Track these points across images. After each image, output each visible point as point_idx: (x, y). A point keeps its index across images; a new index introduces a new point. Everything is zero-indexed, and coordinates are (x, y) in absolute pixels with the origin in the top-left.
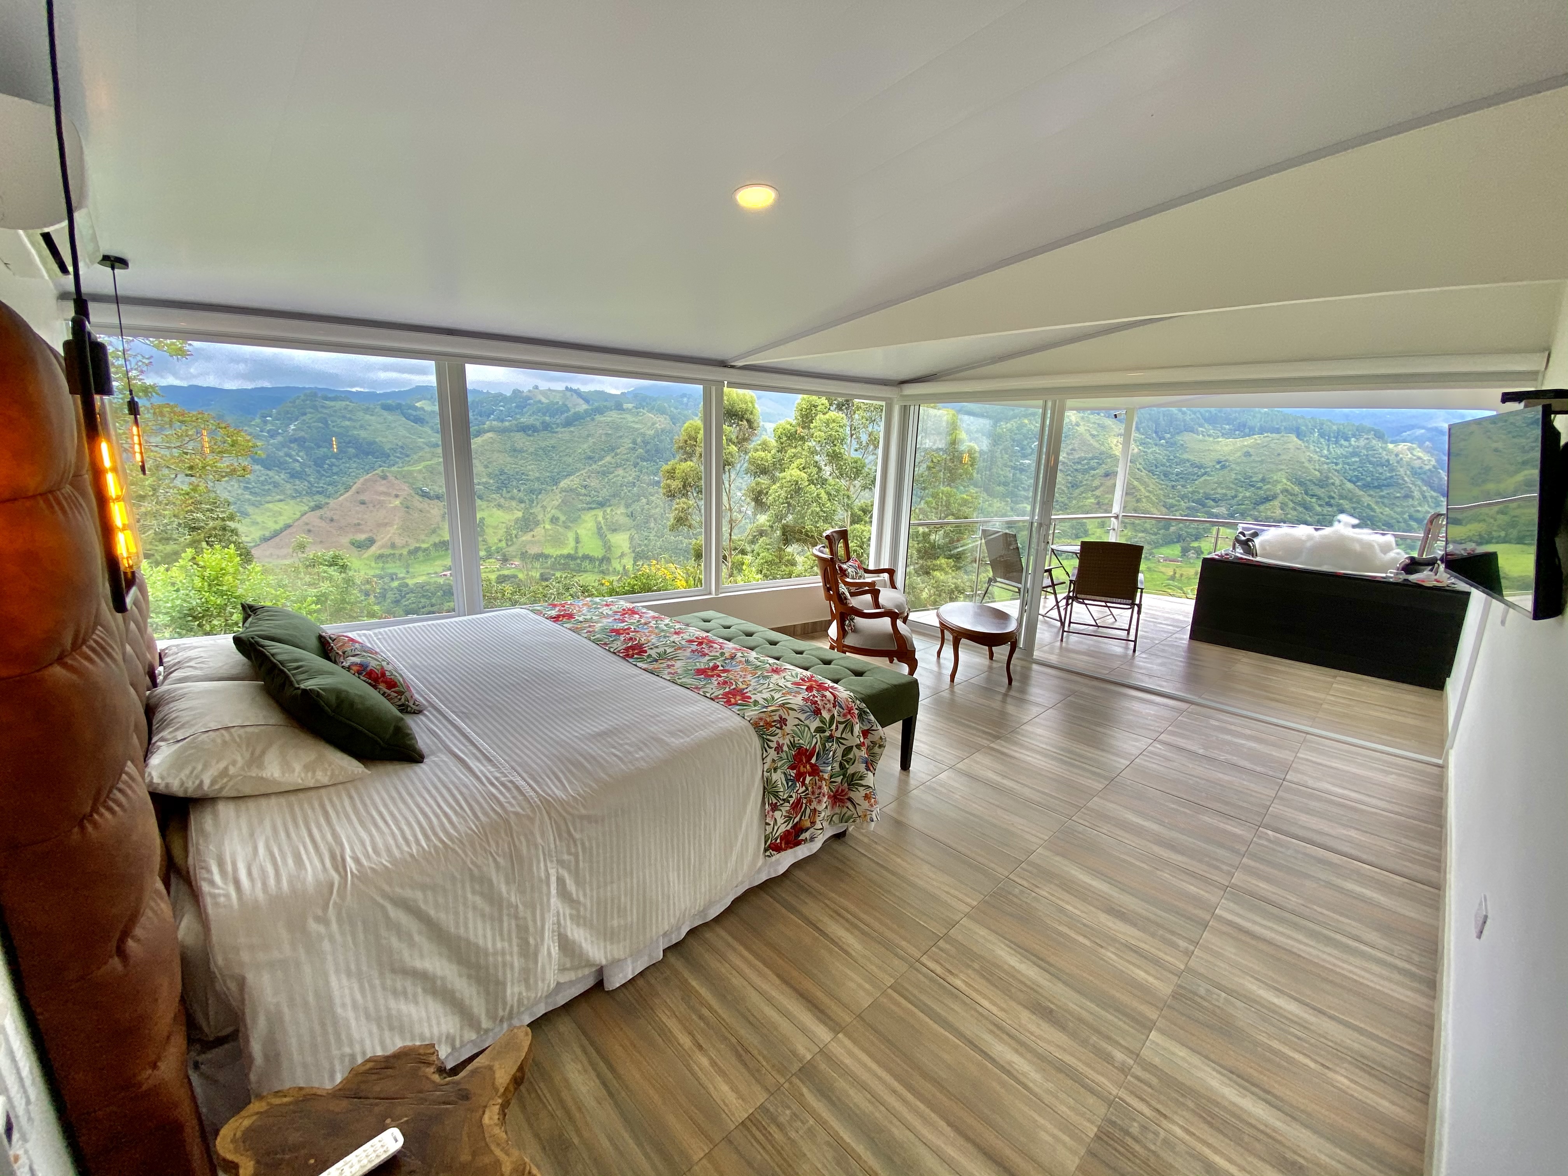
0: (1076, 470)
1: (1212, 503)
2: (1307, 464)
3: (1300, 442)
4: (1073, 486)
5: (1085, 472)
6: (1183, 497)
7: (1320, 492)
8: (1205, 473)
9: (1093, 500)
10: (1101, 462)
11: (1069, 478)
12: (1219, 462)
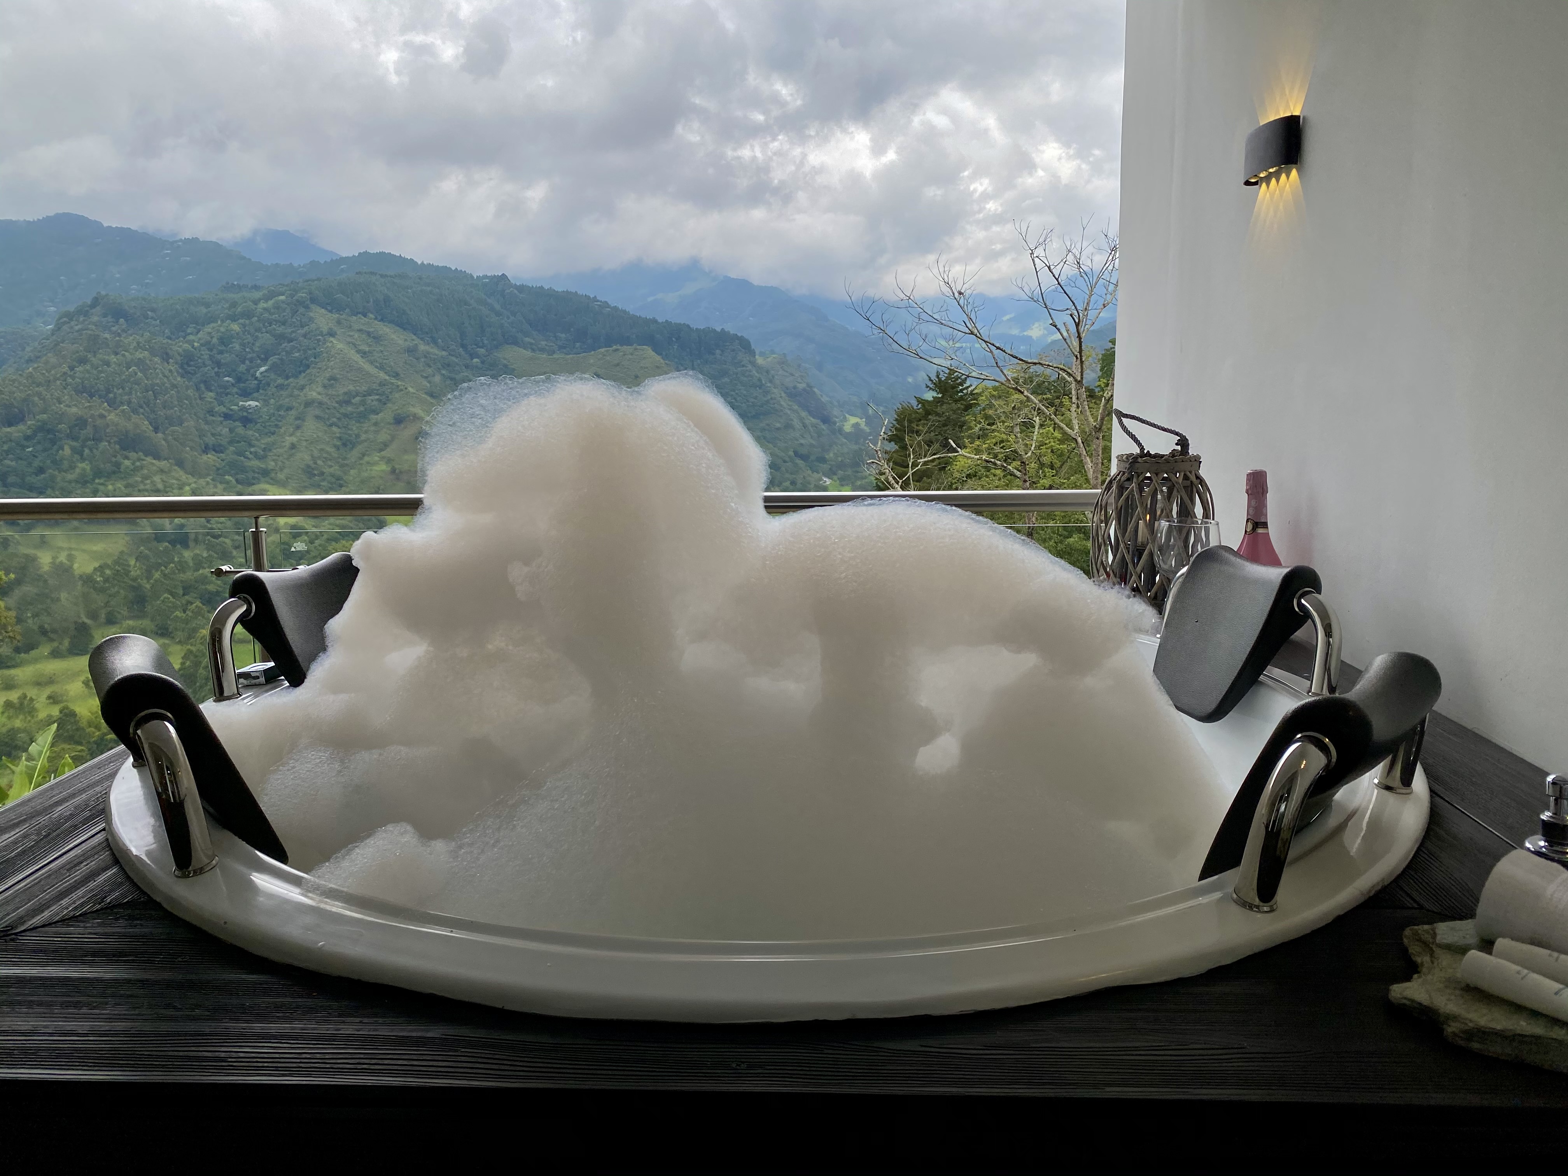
0: (346, 415)
3: (657, 357)
4: (345, 445)
5: (362, 417)
9: (383, 467)
10: (384, 399)
11: (334, 429)
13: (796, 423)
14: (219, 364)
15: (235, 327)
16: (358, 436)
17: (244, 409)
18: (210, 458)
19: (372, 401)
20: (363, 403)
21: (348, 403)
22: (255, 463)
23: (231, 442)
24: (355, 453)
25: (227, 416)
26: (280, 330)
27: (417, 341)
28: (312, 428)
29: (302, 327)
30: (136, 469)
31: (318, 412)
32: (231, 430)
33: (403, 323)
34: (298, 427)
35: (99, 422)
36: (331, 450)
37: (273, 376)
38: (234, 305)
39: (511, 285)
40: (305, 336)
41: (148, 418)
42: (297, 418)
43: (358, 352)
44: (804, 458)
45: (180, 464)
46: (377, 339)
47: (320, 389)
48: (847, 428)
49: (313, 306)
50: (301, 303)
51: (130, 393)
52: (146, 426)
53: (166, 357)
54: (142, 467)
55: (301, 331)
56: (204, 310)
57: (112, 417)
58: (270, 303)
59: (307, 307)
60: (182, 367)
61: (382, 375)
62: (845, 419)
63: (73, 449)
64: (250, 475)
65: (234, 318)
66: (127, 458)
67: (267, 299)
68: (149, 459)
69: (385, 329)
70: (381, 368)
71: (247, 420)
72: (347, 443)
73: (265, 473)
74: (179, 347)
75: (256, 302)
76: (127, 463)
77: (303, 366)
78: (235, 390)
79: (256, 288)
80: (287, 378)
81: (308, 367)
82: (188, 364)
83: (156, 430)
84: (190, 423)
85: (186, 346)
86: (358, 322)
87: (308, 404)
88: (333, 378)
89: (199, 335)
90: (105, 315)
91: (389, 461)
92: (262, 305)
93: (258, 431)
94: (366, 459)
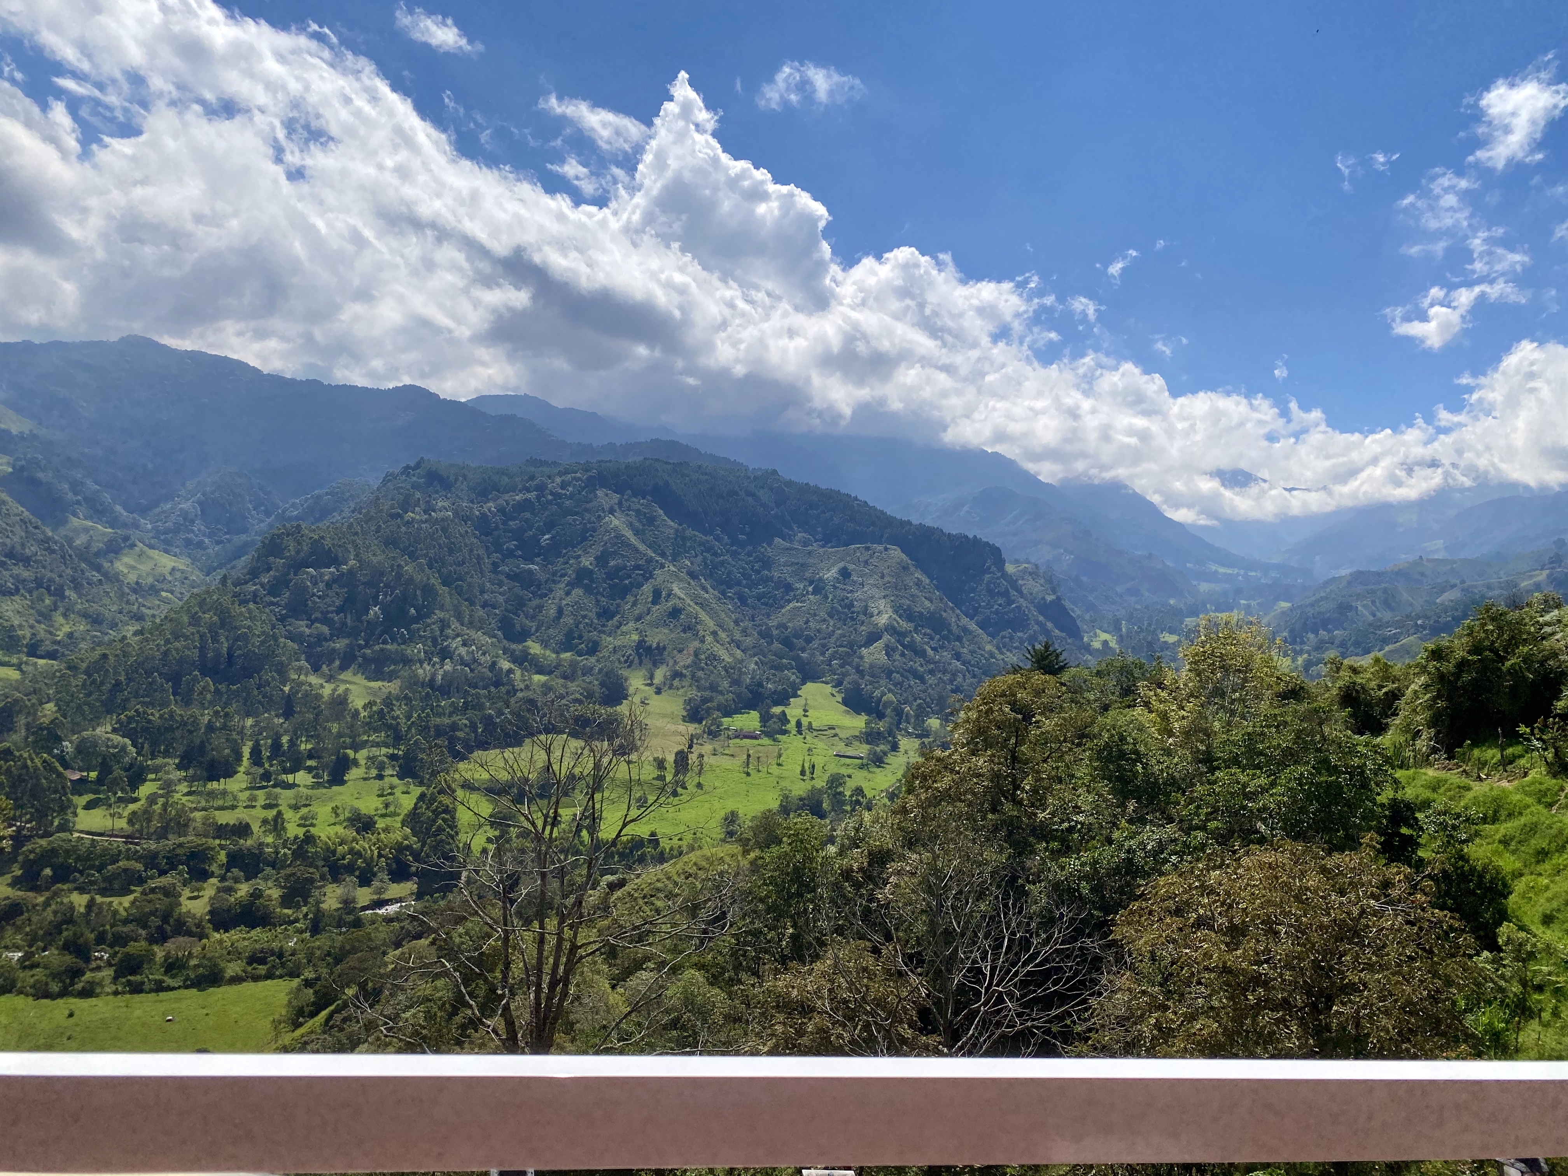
1: (802, 644)
2: (915, 591)
3: (905, 558)
16: (618, 607)
18: (486, 613)
19: (636, 575)
20: (629, 576)
21: (614, 575)
22: (525, 622)
23: (506, 600)
25: (509, 577)
28: (579, 594)
29: (587, 502)
31: (587, 580)
32: (509, 590)
34: (568, 593)
35: (397, 572)
36: (593, 616)
37: (555, 544)
38: (531, 478)
40: (587, 511)
41: (439, 572)
42: (569, 585)
43: (633, 530)
46: (651, 519)
47: (593, 560)
48: (1096, 644)
51: (428, 548)
52: (435, 579)
55: (586, 507)
56: (506, 480)
57: (409, 568)
59: (594, 486)
60: (477, 529)
64: (518, 632)
65: (530, 489)
67: (561, 474)
70: (650, 546)
71: (525, 581)
72: (607, 612)
73: (532, 631)
75: (551, 477)
77: (581, 538)
78: (520, 553)
79: (554, 464)
80: (566, 547)
81: (586, 539)
83: (444, 583)
86: (637, 503)
87: (580, 573)
89: (499, 501)
90: (423, 477)
93: (532, 592)
94: (624, 628)
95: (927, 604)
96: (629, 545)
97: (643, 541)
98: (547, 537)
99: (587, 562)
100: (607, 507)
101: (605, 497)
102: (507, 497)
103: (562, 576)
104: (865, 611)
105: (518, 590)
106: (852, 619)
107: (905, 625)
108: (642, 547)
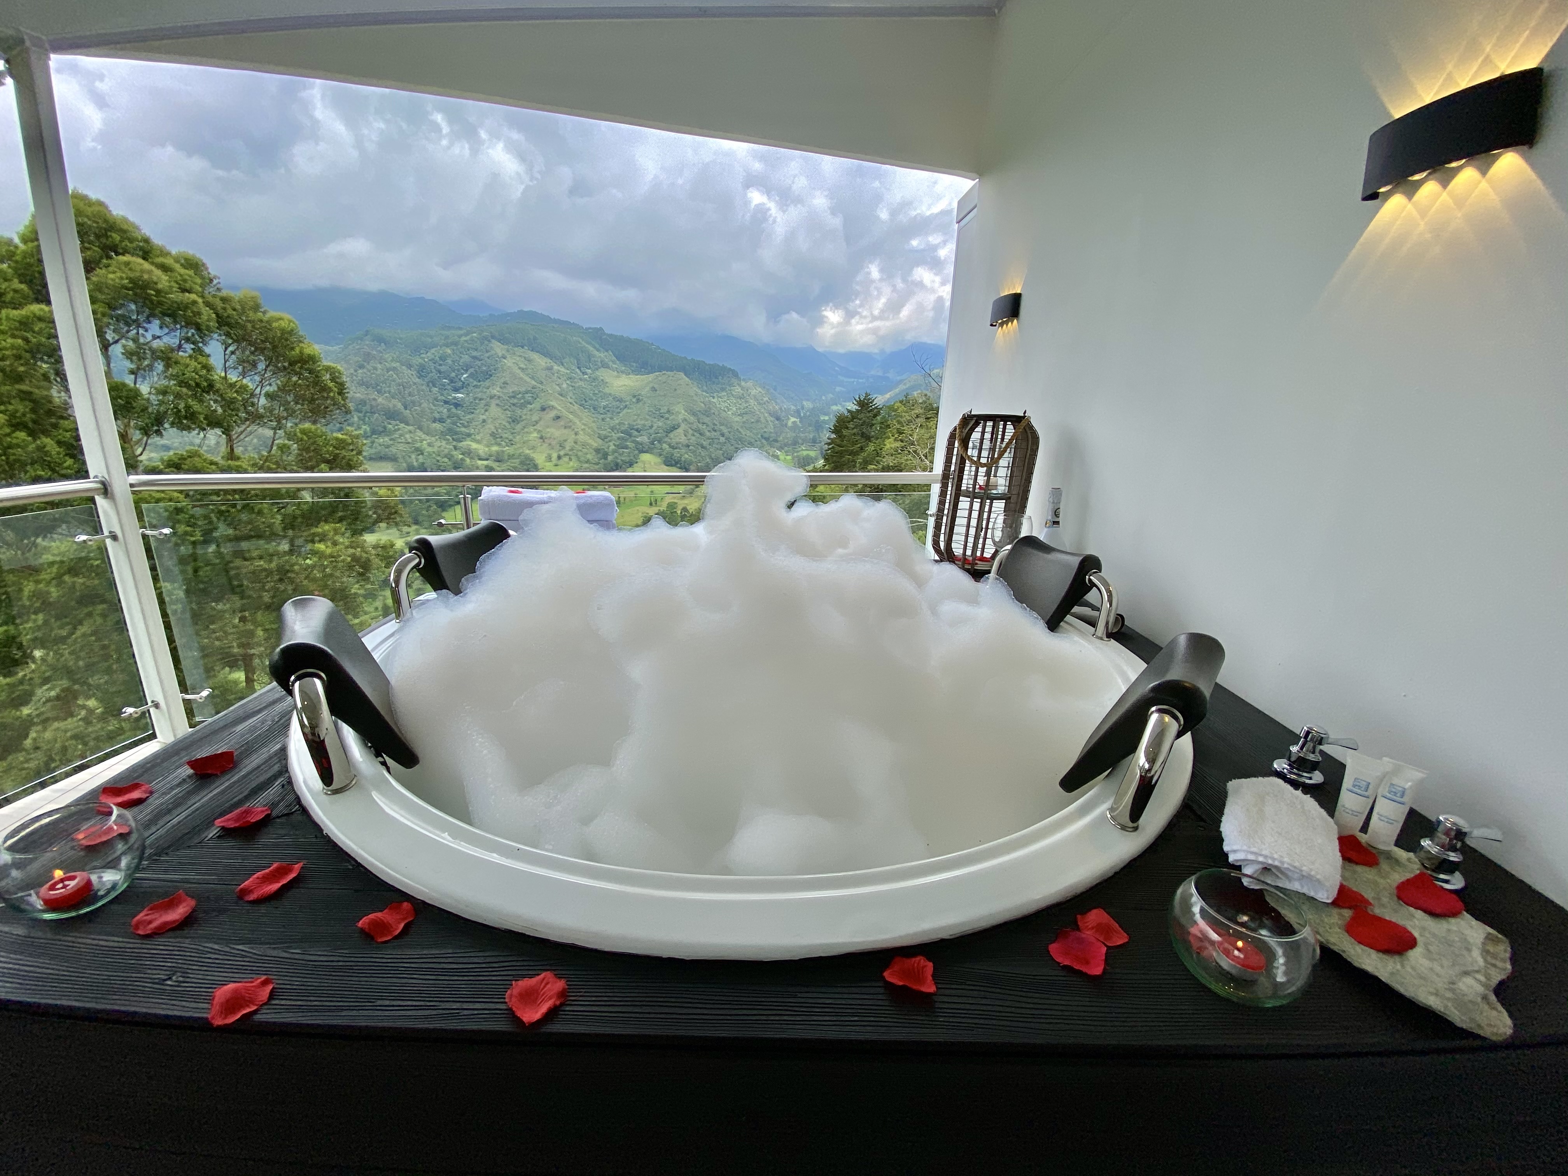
0: (514, 405)
1: (636, 433)
2: (695, 398)
3: (687, 379)
5: (522, 406)
6: (613, 429)
7: (706, 420)
8: (626, 406)
9: (535, 435)
10: (535, 396)
11: (507, 412)
12: (634, 396)
13: (762, 419)
14: (440, 372)
15: (449, 351)
16: (521, 417)
17: (455, 398)
18: (437, 426)
19: (528, 397)
20: (523, 398)
21: (514, 397)
22: (463, 429)
23: (448, 417)
24: (518, 427)
25: (446, 402)
26: (475, 354)
27: (553, 364)
28: (494, 410)
29: (487, 352)
30: (396, 430)
31: (498, 402)
32: (449, 410)
33: (546, 354)
34: (486, 411)
35: (373, 403)
36: (507, 424)
37: (471, 380)
38: (447, 337)
39: (605, 334)
40: (488, 358)
41: (400, 401)
42: (486, 405)
43: (520, 368)
44: (767, 439)
45: (420, 428)
46: (529, 361)
47: (498, 389)
48: (790, 424)
49: (493, 341)
50: (486, 338)
51: (389, 387)
52: (400, 406)
53: (410, 367)
54: (399, 429)
55: (487, 355)
56: (430, 340)
57: (380, 400)
58: (468, 338)
59: (489, 341)
60: (418, 372)
61: (533, 383)
62: (789, 419)
63: (359, 417)
64: (460, 436)
65: (447, 346)
66: (390, 424)
67: (466, 335)
68: (402, 425)
69: (535, 356)
70: (533, 378)
71: (457, 405)
72: (514, 420)
73: (469, 435)
74: (417, 361)
75: (460, 336)
76: (390, 426)
77: (488, 375)
78: (449, 387)
79: (460, 329)
80: (479, 381)
81: (491, 376)
82: (422, 371)
83: (406, 408)
84: (425, 405)
85: (420, 361)
86: (518, 351)
87: (492, 397)
88: (505, 383)
89: (429, 354)
90: (373, 341)
91: (539, 431)
92: (464, 338)
93: (464, 411)
94: (526, 430)
95: (703, 405)
96: (521, 378)
97: (528, 375)
98: (465, 376)
99: (496, 391)
100: (500, 355)
101: (498, 348)
102: (433, 351)
103: (481, 400)
104: (668, 411)
105: (454, 410)
106: (662, 417)
107: (692, 419)
108: (529, 380)
